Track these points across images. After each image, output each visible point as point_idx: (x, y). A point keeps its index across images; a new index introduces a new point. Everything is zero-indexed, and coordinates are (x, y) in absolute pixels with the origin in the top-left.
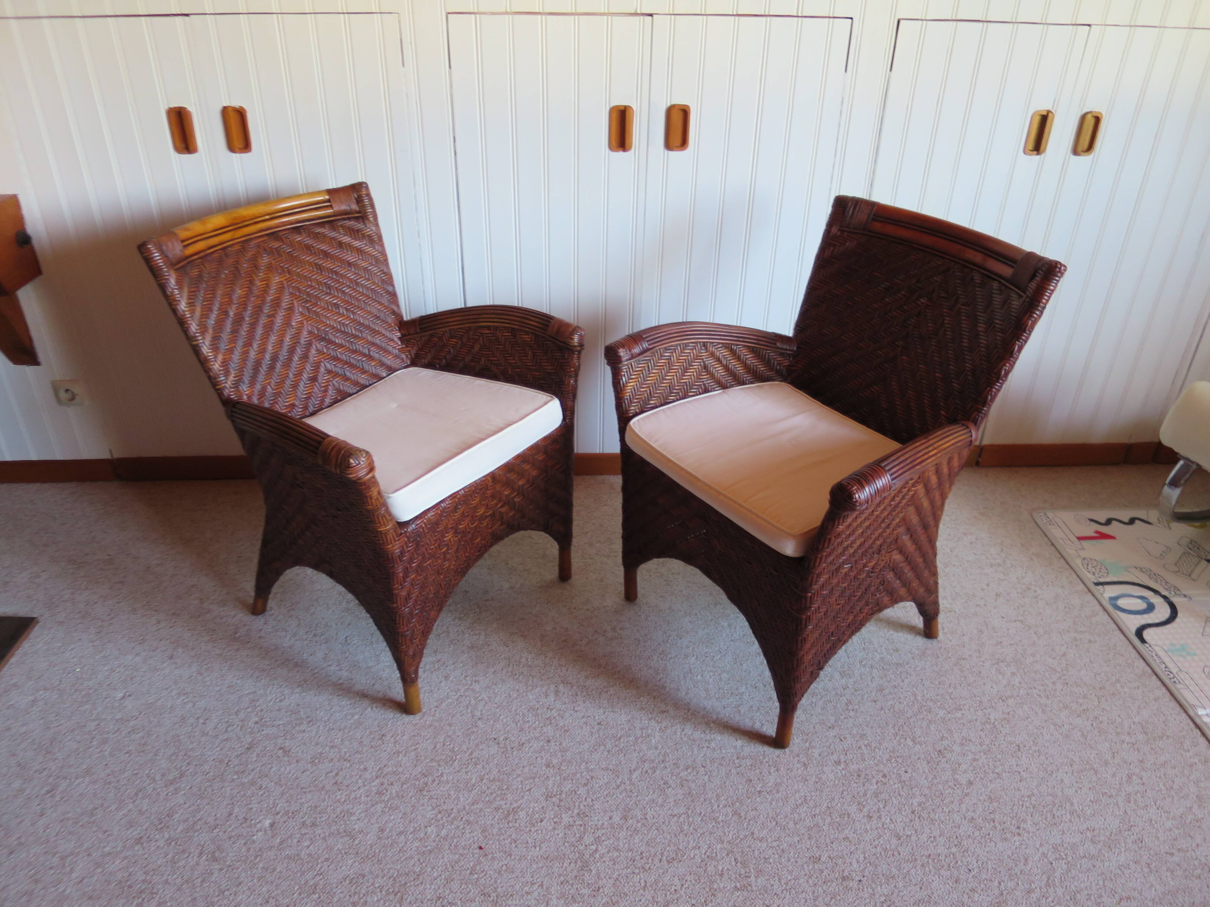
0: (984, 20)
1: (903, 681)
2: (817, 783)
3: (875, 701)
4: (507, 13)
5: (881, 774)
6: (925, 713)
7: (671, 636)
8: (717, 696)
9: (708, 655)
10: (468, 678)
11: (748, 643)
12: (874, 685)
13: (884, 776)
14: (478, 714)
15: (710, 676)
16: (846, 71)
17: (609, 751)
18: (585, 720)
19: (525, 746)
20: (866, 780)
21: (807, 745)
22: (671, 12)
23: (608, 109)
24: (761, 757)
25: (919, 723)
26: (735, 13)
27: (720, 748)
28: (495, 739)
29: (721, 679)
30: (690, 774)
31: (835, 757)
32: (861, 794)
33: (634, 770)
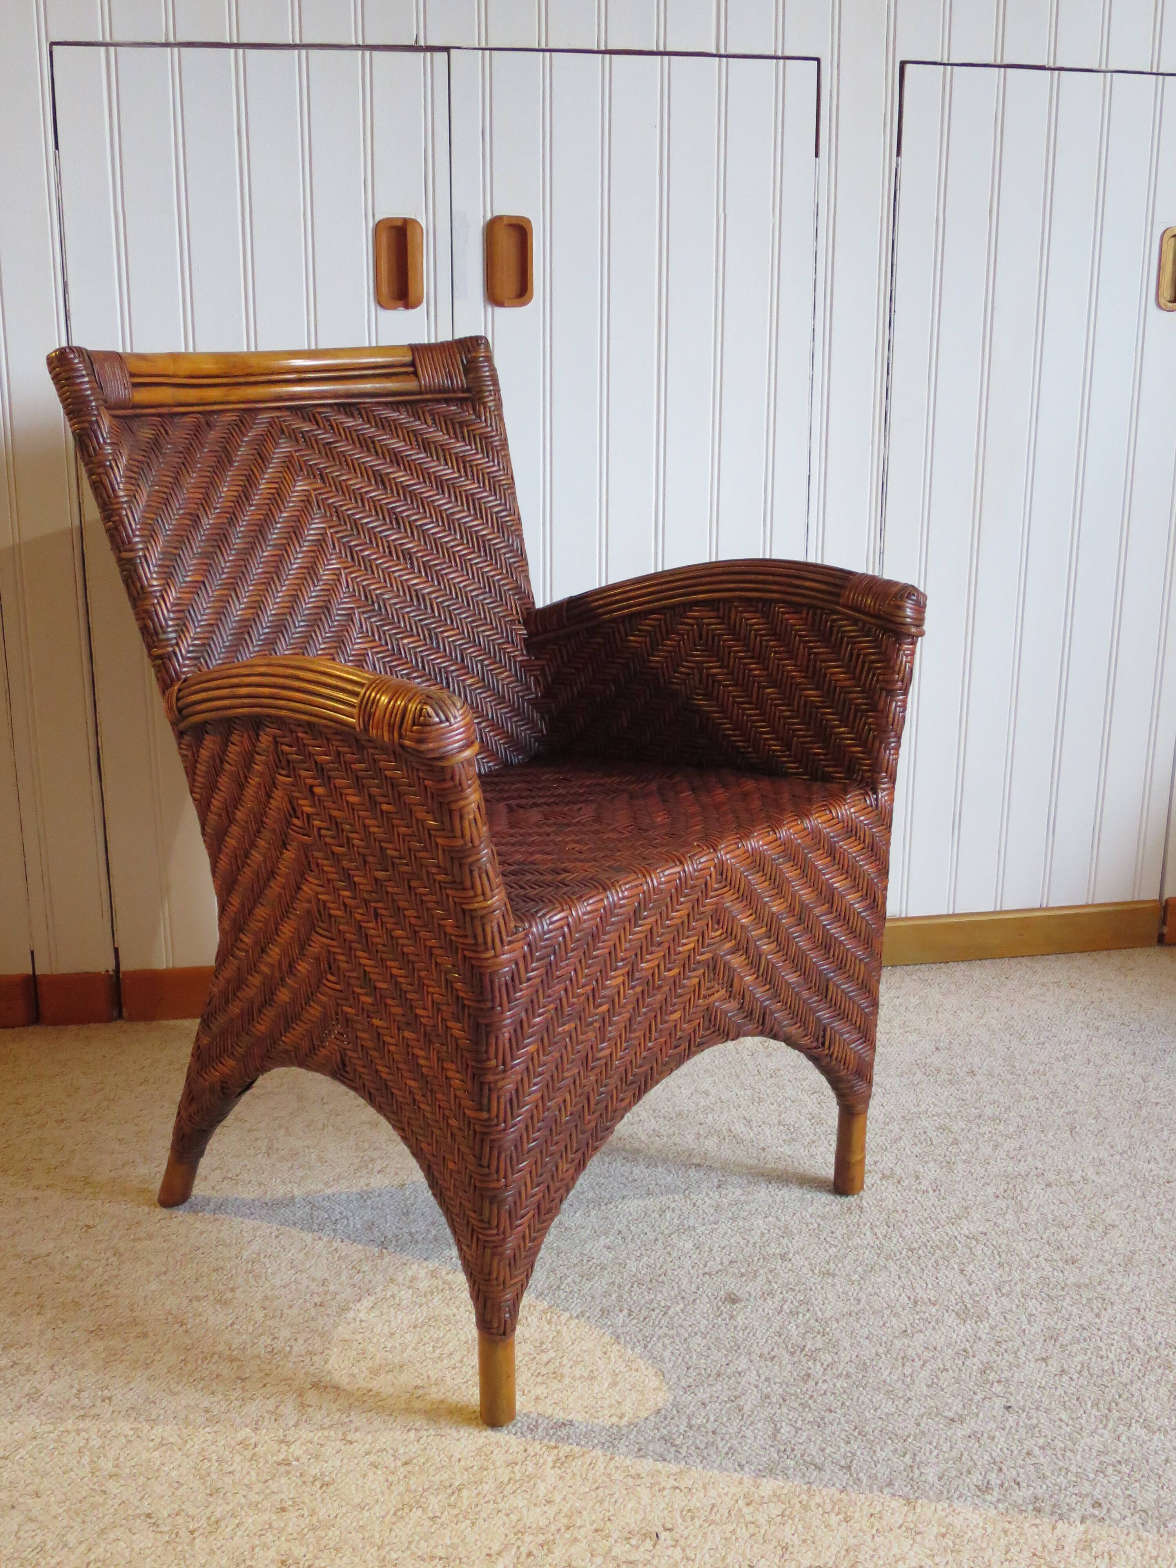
0: (1051, 65)
1: (1098, 1316)
2: (944, 1536)
3: (1044, 1360)
4: (167, 45)
5: (1088, 1501)
6: (1160, 1371)
7: (566, 1276)
8: (683, 1383)
9: (655, 1305)
10: (84, 1395)
11: (743, 1275)
12: (1036, 1328)
13: (1097, 1504)
14: (108, 1465)
15: (665, 1346)
16: (817, 155)
17: (433, 1519)
18: (373, 1458)
19: (223, 1524)
20: (1056, 1517)
21: (908, 1459)
22: (483, 45)
23: (371, 225)
24: (804, 1497)
25: (1152, 1390)
26: (603, 48)
27: (704, 1487)
28: (149, 1516)
29: (688, 1350)
30: (637, 1547)
31: (976, 1478)
32: (1052, 1547)
33: (499, 1554)
